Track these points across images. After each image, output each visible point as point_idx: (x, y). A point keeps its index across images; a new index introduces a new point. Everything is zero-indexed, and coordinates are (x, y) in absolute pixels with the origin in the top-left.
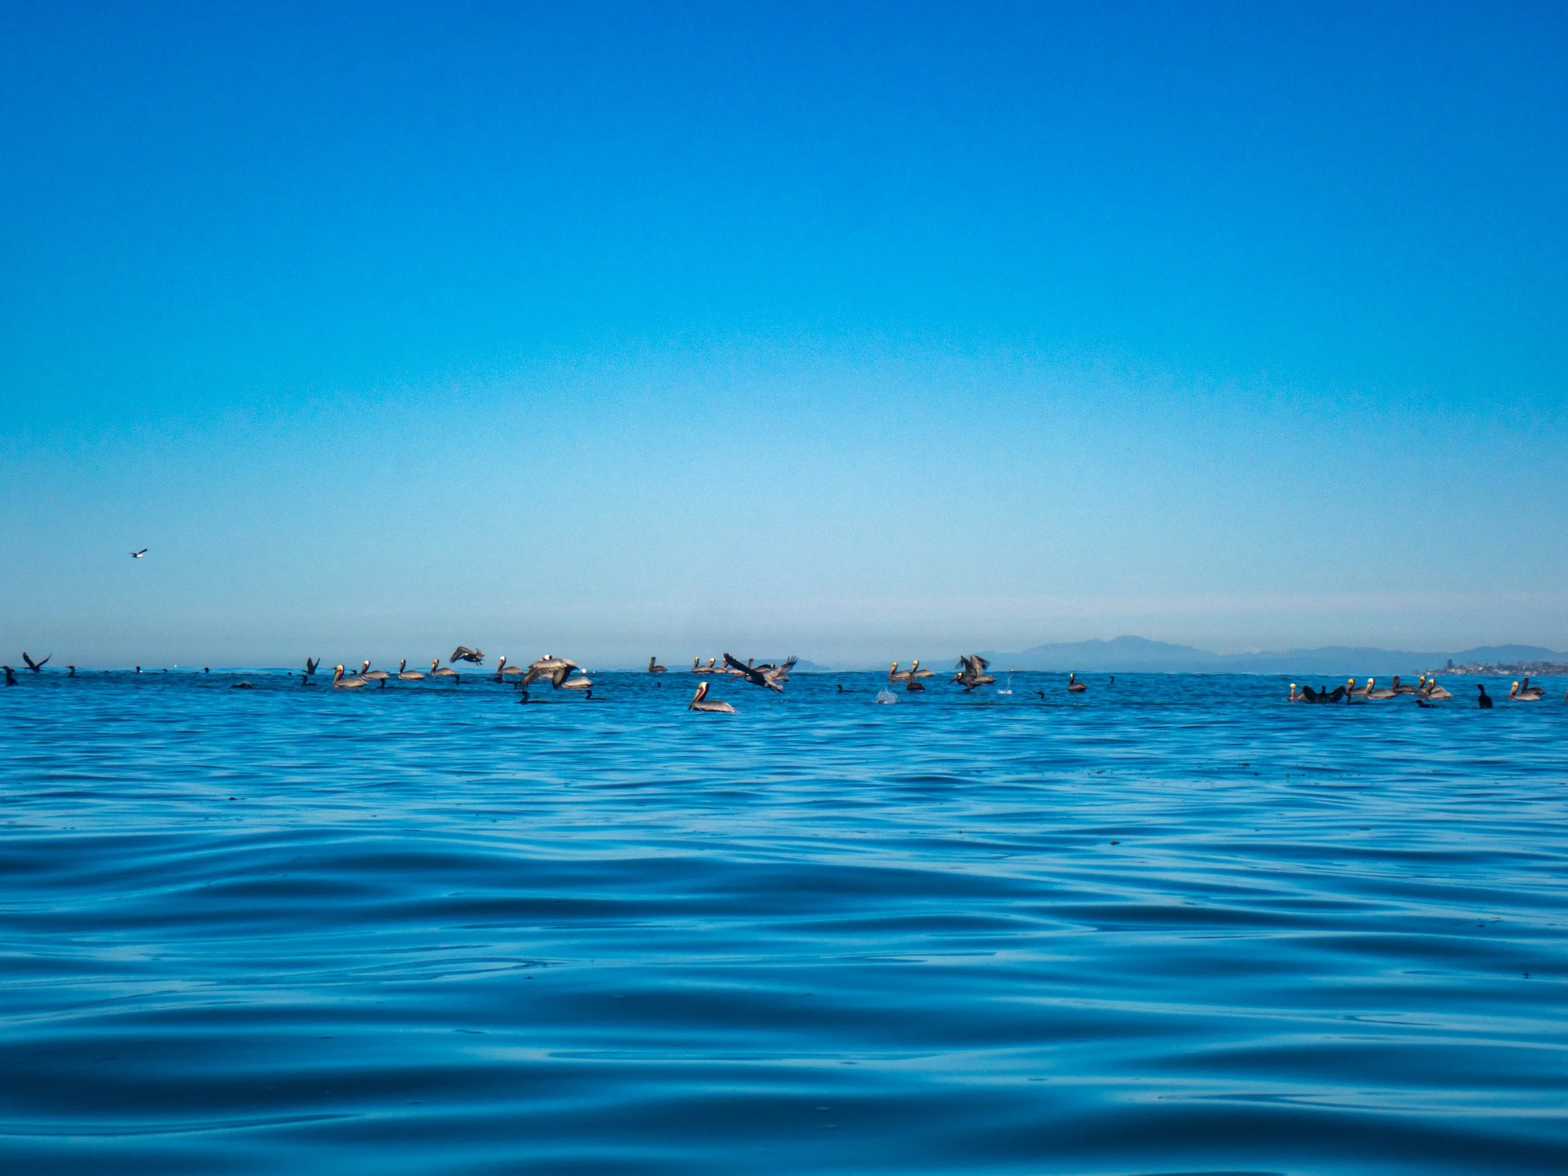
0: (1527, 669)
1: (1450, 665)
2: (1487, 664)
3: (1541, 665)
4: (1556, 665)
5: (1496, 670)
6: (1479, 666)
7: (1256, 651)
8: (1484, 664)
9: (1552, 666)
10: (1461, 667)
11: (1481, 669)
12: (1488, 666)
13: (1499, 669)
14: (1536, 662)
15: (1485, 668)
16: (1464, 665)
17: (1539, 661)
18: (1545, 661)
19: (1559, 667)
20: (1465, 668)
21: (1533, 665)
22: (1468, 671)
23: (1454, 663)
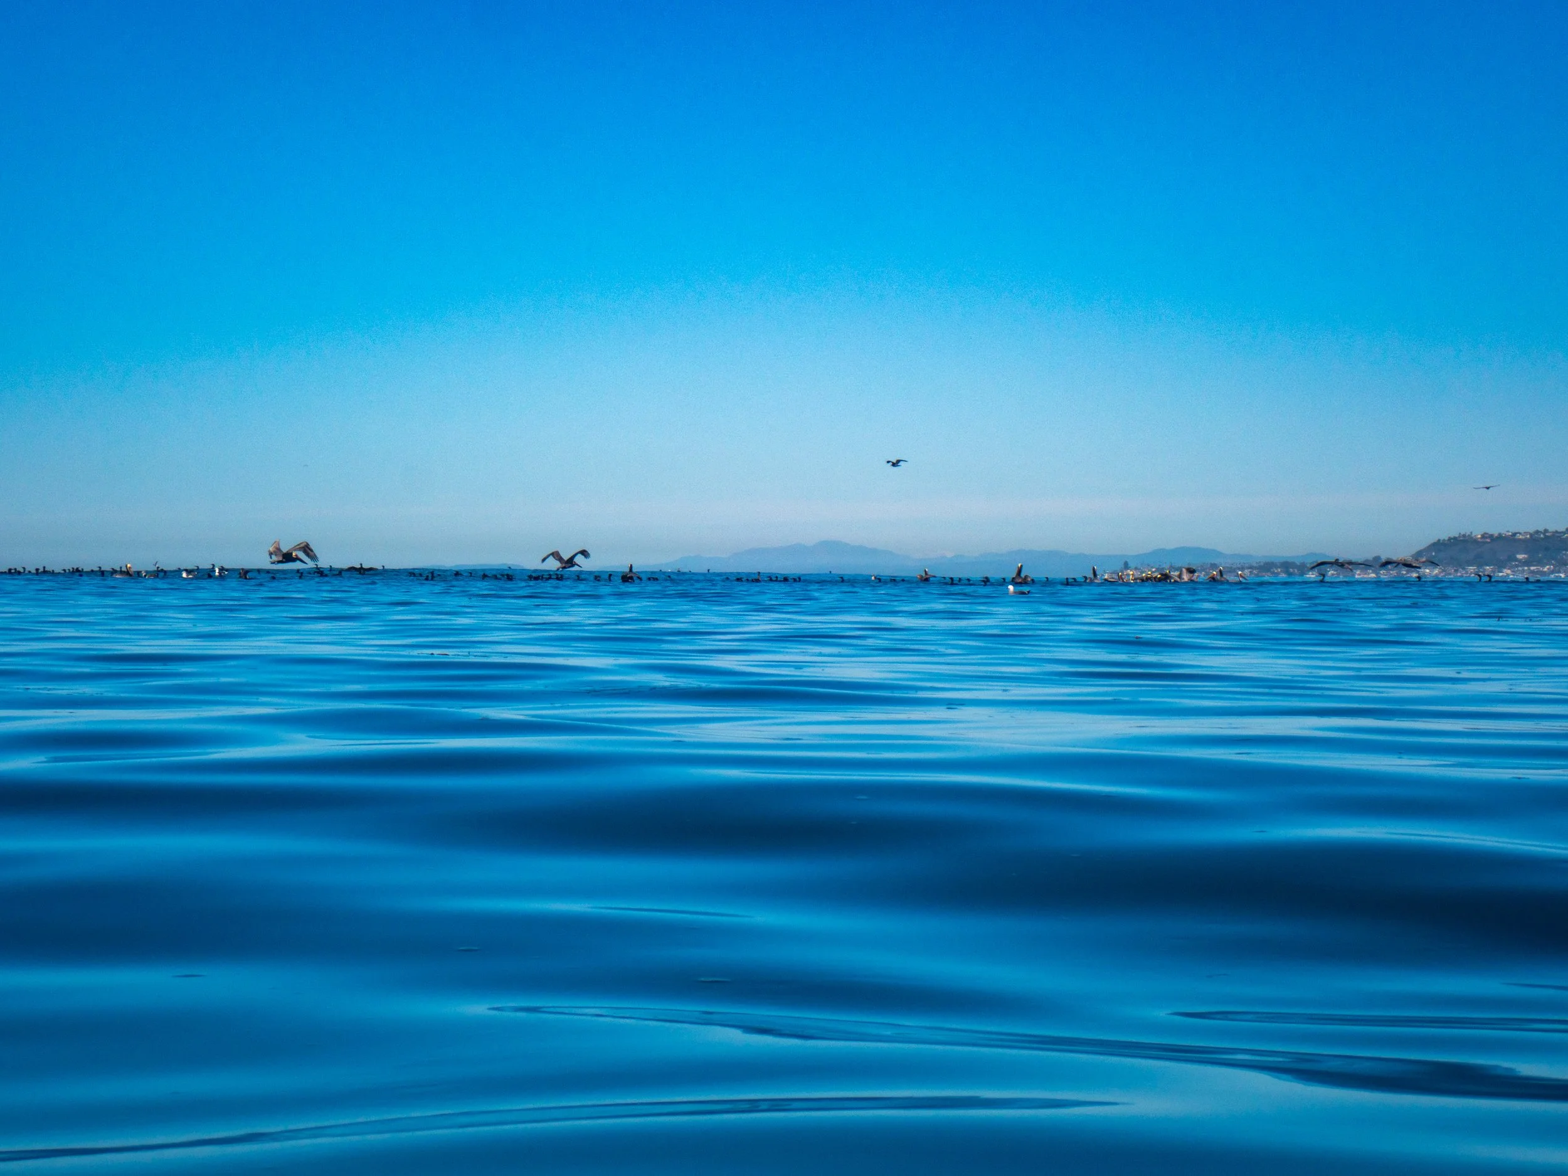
1: (1126, 566)
2: (1160, 566)
3: (1209, 566)
6: (1153, 567)
7: (949, 555)
8: (1157, 567)
10: (1136, 569)
16: (1139, 567)
20: (1140, 569)
21: (1202, 566)
23: (1129, 565)
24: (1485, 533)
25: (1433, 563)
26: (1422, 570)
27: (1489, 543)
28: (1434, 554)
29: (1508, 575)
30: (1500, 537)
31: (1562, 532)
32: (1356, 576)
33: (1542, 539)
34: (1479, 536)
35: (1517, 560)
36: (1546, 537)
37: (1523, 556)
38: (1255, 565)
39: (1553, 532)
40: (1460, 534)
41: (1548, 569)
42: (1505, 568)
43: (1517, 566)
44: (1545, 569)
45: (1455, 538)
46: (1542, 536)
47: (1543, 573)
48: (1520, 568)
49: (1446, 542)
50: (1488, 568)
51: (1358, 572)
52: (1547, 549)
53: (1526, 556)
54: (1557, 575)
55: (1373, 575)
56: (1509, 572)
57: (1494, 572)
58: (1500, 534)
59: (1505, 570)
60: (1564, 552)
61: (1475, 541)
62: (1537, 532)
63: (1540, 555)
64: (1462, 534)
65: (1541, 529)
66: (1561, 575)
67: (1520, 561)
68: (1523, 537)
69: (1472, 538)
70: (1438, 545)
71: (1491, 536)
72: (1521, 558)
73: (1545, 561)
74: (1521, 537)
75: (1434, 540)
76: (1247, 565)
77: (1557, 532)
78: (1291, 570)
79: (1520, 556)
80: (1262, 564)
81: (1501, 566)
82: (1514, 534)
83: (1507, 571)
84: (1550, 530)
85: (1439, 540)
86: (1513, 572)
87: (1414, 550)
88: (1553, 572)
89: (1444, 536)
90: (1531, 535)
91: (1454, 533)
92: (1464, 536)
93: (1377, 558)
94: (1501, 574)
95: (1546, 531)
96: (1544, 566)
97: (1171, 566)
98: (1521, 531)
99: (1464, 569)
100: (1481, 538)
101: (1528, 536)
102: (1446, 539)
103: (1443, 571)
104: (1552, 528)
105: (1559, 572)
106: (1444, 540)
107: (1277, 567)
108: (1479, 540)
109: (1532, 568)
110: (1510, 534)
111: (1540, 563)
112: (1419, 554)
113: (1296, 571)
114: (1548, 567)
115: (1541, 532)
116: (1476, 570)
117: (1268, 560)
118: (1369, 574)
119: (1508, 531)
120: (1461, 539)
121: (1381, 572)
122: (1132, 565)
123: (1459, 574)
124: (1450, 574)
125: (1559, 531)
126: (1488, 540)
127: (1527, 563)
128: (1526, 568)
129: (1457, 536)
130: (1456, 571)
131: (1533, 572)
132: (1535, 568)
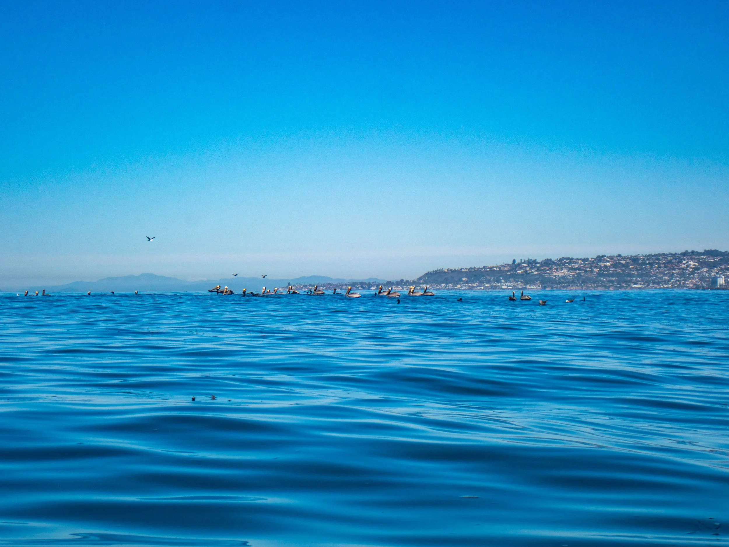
0: (321, 286)
1: (289, 284)
3: (327, 284)
4: (333, 284)
5: (309, 287)
6: (301, 285)
7: (205, 279)
8: (303, 284)
9: (331, 285)
11: (302, 286)
12: (305, 285)
13: (310, 286)
14: (325, 283)
15: (304, 286)
16: (295, 285)
17: (326, 282)
18: (329, 282)
19: (334, 285)
21: (324, 284)
22: (297, 287)
23: (291, 283)
24: (449, 269)
25: (426, 282)
26: (422, 286)
27: (450, 273)
28: (427, 278)
29: (459, 288)
30: (455, 270)
31: (482, 268)
32: (393, 289)
33: (473, 271)
34: (446, 270)
35: (462, 281)
36: (475, 271)
37: (465, 279)
38: (348, 284)
39: (477, 268)
40: (438, 269)
41: (476, 285)
42: (458, 284)
43: (463, 284)
44: (475, 285)
45: (436, 271)
46: (473, 270)
47: (474, 287)
48: (464, 285)
49: (432, 273)
50: (450, 284)
51: (394, 287)
52: (475, 276)
53: (466, 279)
54: (480, 287)
55: (401, 288)
56: (459, 286)
57: (453, 286)
58: (455, 269)
59: (458, 285)
60: (482, 277)
61: (445, 272)
62: (471, 268)
63: (472, 279)
64: (439, 269)
65: (473, 267)
66: (482, 287)
67: (464, 281)
68: (465, 271)
69: (443, 271)
70: (428, 274)
71: (451, 270)
72: (464, 280)
73: (475, 281)
74: (464, 270)
75: (427, 272)
76: (344, 284)
77: (479, 268)
78: (364, 286)
79: (464, 279)
80: (351, 283)
81: (456, 283)
82: (461, 269)
83: (458, 286)
84: (476, 268)
85: (429, 272)
86: (461, 286)
87: (418, 277)
88: (478, 286)
89: (431, 270)
90: (468, 269)
91: (435, 269)
92: (440, 270)
93: (402, 281)
94: (456, 287)
95: (475, 268)
96: (474, 284)
97: (310, 284)
98: (464, 268)
99: (440, 285)
100: (447, 271)
101: (467, 270)
102: (432, 271)
103: (431, 286)
104: (477, 267)
105: (481, 286)
106: (431, 272)
107: (358, 285)
108: (446, 272)
109: (469, 284)
110: (460, 269)
111: (473, 282)
112: (420, 278)
113: (366, 286)
114: (476, 284)
115: (472, 268)
116: (446, 286)
117: (354, 282)
118: (399, 288)
119: (458, 268)
120: (438, 271)
121: (404, 287)
122: (292, 283)
123: (438, 287)
124: (434, 287)
125: (480, 267)
126: (450, 272)
127: (467, 282)
128: (467, 284)
129: (436, 270)
130: (437, 286)
131: (470, 286)
132: (470, 284)
